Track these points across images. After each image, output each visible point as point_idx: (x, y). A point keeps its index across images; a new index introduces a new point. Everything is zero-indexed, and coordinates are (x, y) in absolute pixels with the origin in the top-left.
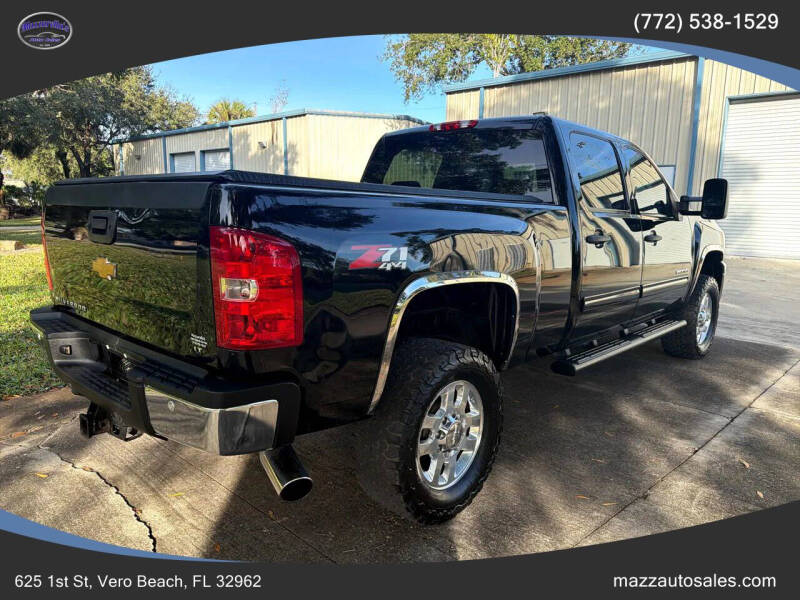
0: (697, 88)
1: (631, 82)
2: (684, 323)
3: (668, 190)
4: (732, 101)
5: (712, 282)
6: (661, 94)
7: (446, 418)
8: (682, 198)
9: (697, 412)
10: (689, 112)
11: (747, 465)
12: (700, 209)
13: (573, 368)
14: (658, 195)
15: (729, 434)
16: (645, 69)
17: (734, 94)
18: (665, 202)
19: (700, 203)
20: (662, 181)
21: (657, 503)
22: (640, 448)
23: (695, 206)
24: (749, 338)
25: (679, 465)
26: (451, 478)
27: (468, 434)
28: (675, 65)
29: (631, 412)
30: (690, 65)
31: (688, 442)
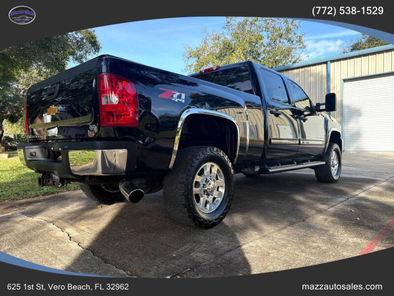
0: (328, 76)
1: (298, 74)
2: (324, 163)
3: (310, 101)
4: (345, 81)
5: (336, 146)
6: (312, 79)
7: (207, 179)
8: (317, 104)
9: (331, 197)
10: (326, 86)
11: (353, 211)
12: (325, 108)
13: (269, 170)
14: (306, 104)
15: (346, 203)
16: (304, 69)
17: (345, 78)
18: (309, 107)
19: (325, 106)
20: (308, 98)
21: (308, 222)
22: (302, 208)
23: (323, 107)
24: (359, 177)
25: (320, 212)
26: (210, 209)
27: (218, 190)
28: (317, 66)
29: (300, 198)
30: (324, 66)
31: (326, 206)
